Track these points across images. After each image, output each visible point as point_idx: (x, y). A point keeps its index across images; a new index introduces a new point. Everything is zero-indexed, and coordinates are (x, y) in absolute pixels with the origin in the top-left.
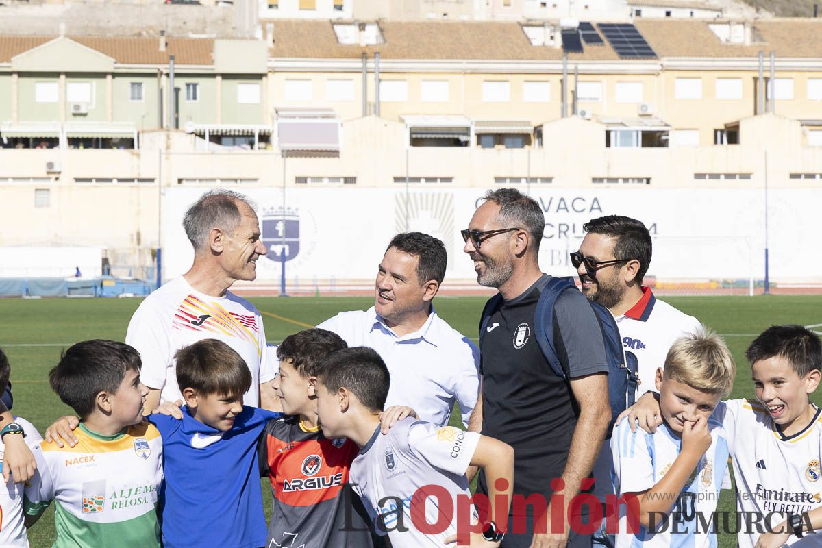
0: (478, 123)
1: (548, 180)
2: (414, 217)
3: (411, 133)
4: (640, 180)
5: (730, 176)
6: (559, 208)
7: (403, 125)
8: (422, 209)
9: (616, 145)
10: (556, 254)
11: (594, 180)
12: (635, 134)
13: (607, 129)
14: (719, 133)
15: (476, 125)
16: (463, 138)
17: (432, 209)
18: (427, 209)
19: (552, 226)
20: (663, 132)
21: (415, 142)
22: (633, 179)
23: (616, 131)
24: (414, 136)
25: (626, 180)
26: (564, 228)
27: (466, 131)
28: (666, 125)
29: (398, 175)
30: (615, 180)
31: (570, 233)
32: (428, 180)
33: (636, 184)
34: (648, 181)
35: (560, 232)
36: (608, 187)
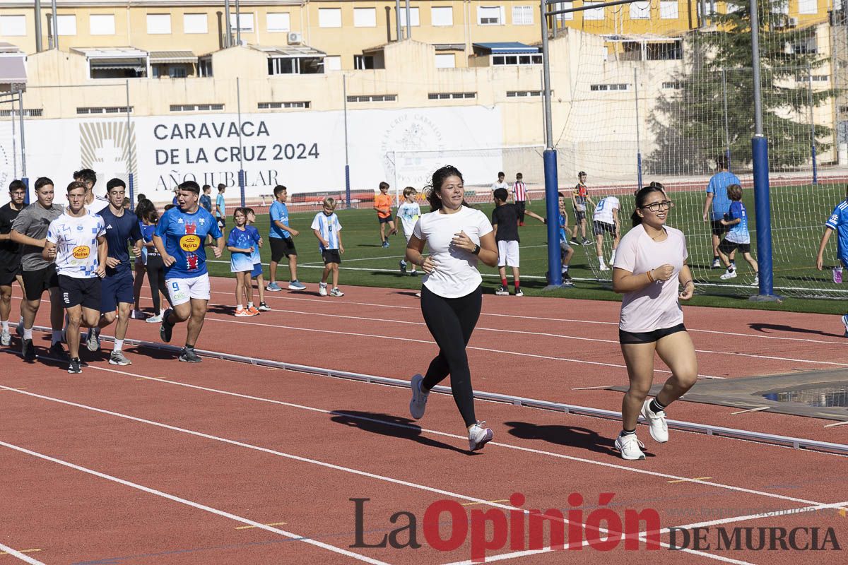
0: (153, 54)
1: (219, 107)
2: (99, 147)
3: (91, 66)
4: (300, 104)
5: (377, 98)
6: (230, 133)
7: (85, 58)
8: (106, 138)
9: (278, 73)
10: (229, 176)
11: (261, 105)
12: (293, 61)
13: (269, 57)
14: (357, 58)
15: (151, 57)
16: (138, 69)
17: (115, 138)
18: (110, 138)
19: (226, 150)
20: (318, 58)
21: (95, 73)
22: (294, 103)
23: (277, 59)
24: (93, 68)
25: (287, 105)
26: (235, 151)
27: (142, 63)
28: (319, 52)
29: (82, 106)
30: (277, 105)
31: (241, 156)
32: (110, 110)
33: (297, 108)
34: (307, 104)
35: (232, 155)
36: (272, 112)
